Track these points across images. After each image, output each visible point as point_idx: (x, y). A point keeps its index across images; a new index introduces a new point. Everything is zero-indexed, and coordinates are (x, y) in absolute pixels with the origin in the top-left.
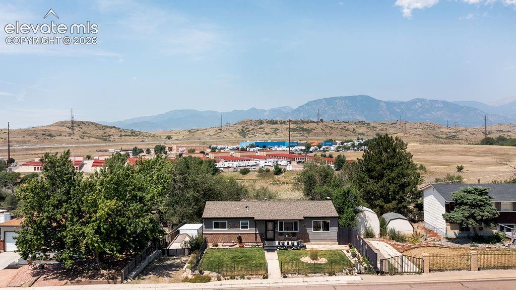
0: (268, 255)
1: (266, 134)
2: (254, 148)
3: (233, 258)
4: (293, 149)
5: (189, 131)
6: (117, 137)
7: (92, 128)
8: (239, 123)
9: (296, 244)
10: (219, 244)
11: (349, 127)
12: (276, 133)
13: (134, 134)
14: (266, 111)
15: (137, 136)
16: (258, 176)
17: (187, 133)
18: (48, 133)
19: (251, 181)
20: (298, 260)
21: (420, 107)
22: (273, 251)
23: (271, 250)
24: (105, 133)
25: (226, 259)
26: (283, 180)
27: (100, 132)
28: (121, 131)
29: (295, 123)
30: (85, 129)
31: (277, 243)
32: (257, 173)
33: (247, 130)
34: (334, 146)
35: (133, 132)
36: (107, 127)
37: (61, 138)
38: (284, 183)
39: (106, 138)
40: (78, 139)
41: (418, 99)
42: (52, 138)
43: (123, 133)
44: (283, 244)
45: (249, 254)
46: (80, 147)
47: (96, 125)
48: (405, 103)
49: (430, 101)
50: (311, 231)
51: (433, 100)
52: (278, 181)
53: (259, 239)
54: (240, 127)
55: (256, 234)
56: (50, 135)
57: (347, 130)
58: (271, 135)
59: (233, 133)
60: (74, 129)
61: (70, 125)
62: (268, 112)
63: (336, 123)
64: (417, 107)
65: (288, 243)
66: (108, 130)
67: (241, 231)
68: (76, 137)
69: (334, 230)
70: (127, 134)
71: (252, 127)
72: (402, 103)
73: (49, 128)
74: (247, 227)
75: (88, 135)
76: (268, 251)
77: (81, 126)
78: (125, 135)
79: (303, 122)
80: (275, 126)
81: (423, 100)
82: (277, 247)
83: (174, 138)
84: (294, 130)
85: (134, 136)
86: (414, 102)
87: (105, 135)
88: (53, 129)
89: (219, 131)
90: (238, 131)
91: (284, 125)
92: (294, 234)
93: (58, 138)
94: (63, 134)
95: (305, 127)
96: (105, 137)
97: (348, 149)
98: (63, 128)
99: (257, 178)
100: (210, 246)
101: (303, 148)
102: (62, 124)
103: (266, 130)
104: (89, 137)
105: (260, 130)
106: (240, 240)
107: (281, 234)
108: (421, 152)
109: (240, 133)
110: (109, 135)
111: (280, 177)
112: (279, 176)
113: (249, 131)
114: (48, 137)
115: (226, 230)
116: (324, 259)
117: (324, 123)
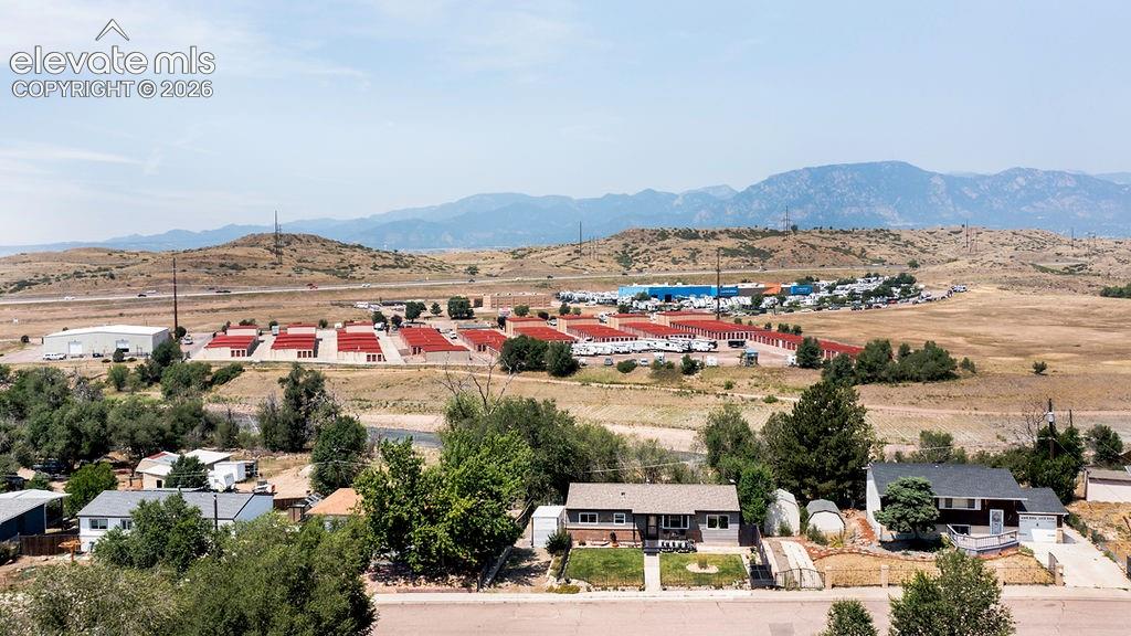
0: (647, 559)
1: (675, 261)
2: (647, 303)
3: (605, 563)
4: (725, 304)
5: (513, 253)
6: (366, 271)
7: (317, 249)
8: (616, 237)
9: (683, 545)
10: (587, 542)
11: (852, 244)
12: (694, 261)
13: (400, 262)
14: (677, 196)
15: (406, 267)
16: (651, 377)
17: (509, 259)
18: (229, 262)
19: (637, 387)
20: (683, 568)
21: (1022, 188)
22: (655, 554)
23: (652, 553)
24: (342, 260)
25: (596, 564)
26: (698, 385)
27: (333, 259)
28: (374, 256)
29: (737, 235)
30: (302, 250)
31: (660, 542)
32: (649, 370)
33: (635, 252)
34: (813, 295)
35: (399, 258)
36: (346, 246)
37: (257, 272)
38: (699, 392)
39: (344, 272)
40: (290, 276)
41: (1019, 169)
42: (241, 274)
43: (380, 262)
44: (668, 545)
45: (624, 558)
46: (298, 293)
47: (324, 242)
48: (989, 177)
49: (1046, 173)
50: (704, 528)
51: (1054, 172)
52: (690, 387)
53: (638, 537)
54: (618, 245)
55: (634, 530)
56: (235, 267)
57: (847, 252)
58: (685, 263)
59: (603, 258)
60: (282, 254)
61: (271, 243)
62: (680, 198)
63: (825, 235)
64: (1016, 187)
65: (674, 544)
66: (348, 253)
67: (615, 526)
68: (287, 270)
69: (734, 529)
70: (387, 262)
71: (645, 246)
72: (983, 177)
73: (231, 252)
74: (622, 522)
75: (310, 265)
76: (649, 554)
77: (292, 246)
78: (384, 266)
79: (753, 233)
80: (692, 243)
81: (1031, 171)
82: (660, 549)
83: (483, 272)
84: (733, 253)
85: (401, 267)
86: (1010, 176)
87: (343, 265)
88: (238, 252)
89: (576, 255)
90: (616, 255)
91: (712, 242)
92: (683, 532)
93: (250, 273)
94: (260, 264)
95: (756, 247)
96: (342, 270)
97: (842, 303)
98: (258, 251)
99: (649, 381)
100: (576, 544)
101: (748, 301)
102: (254, 241)
103: (674, 253)
104: (312, 270)
105: (661, 253)
106: (613, 538)
107: (666, 532)
108: (988, 315)
109: (619, 260)
110: (352, 266)
111: (692, 380)
112: (692, 377)
113: (637, 254)
114: (231, 271)
115: (596, 525)
116: (715, 567)
117: (799, 237)
